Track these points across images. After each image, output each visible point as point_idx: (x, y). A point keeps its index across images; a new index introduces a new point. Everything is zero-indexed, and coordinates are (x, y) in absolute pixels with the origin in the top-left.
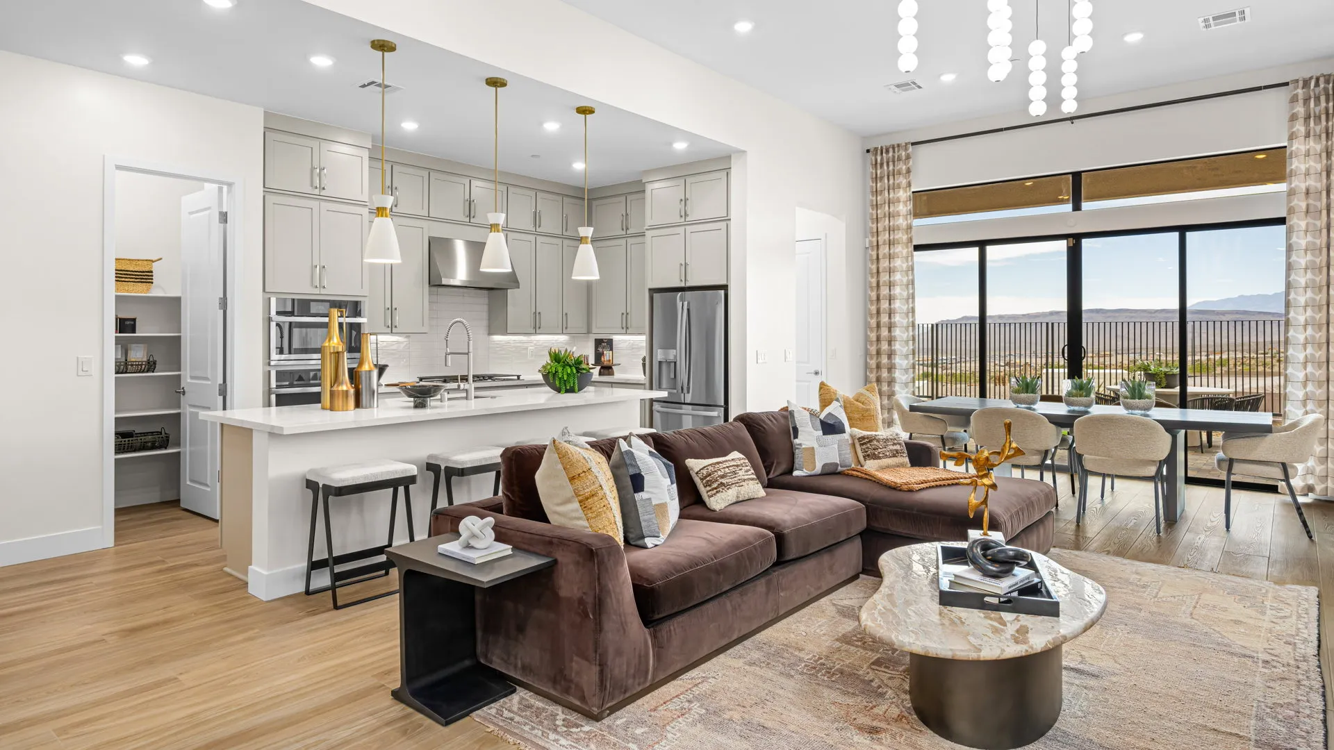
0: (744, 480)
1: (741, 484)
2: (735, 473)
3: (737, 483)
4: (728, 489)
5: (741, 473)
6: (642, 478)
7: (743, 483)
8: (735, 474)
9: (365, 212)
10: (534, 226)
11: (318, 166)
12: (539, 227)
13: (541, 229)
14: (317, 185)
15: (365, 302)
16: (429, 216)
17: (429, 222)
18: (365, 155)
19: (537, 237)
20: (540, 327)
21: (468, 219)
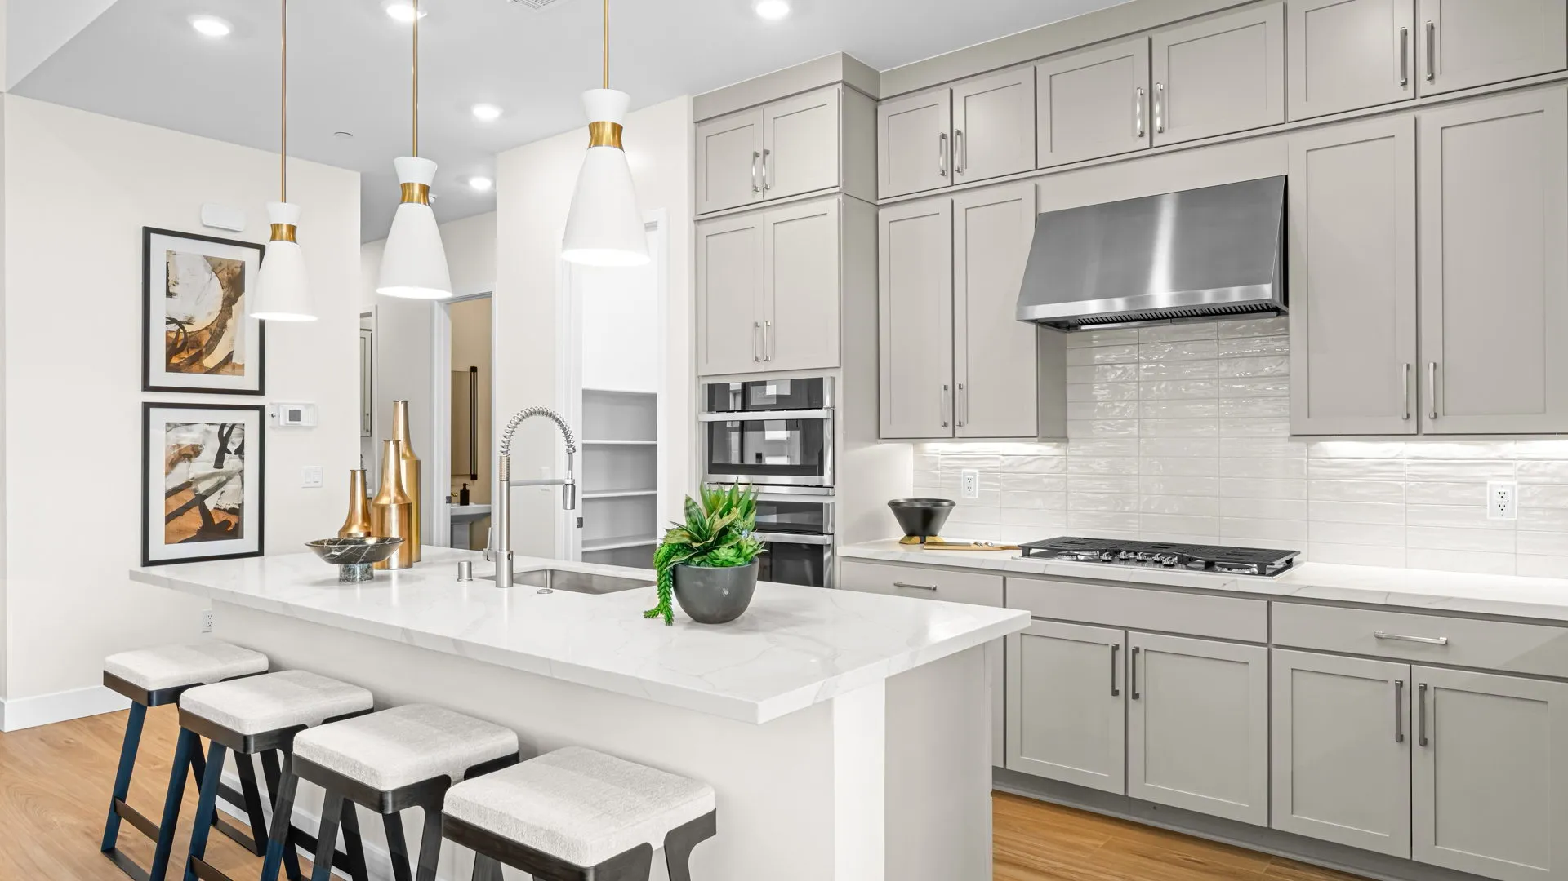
9: (831, 206)
10: (1404, 84)
11: (761, 152)
12: (1431, 78)
13: (1440, 85)
14: (759, 185)
15: (833, 379)
16: (1036, 169)
17: (1039, 181)
18: (831, 98)
19: (1424, 115)
20: (1440, 413)
21: (1145, 142)
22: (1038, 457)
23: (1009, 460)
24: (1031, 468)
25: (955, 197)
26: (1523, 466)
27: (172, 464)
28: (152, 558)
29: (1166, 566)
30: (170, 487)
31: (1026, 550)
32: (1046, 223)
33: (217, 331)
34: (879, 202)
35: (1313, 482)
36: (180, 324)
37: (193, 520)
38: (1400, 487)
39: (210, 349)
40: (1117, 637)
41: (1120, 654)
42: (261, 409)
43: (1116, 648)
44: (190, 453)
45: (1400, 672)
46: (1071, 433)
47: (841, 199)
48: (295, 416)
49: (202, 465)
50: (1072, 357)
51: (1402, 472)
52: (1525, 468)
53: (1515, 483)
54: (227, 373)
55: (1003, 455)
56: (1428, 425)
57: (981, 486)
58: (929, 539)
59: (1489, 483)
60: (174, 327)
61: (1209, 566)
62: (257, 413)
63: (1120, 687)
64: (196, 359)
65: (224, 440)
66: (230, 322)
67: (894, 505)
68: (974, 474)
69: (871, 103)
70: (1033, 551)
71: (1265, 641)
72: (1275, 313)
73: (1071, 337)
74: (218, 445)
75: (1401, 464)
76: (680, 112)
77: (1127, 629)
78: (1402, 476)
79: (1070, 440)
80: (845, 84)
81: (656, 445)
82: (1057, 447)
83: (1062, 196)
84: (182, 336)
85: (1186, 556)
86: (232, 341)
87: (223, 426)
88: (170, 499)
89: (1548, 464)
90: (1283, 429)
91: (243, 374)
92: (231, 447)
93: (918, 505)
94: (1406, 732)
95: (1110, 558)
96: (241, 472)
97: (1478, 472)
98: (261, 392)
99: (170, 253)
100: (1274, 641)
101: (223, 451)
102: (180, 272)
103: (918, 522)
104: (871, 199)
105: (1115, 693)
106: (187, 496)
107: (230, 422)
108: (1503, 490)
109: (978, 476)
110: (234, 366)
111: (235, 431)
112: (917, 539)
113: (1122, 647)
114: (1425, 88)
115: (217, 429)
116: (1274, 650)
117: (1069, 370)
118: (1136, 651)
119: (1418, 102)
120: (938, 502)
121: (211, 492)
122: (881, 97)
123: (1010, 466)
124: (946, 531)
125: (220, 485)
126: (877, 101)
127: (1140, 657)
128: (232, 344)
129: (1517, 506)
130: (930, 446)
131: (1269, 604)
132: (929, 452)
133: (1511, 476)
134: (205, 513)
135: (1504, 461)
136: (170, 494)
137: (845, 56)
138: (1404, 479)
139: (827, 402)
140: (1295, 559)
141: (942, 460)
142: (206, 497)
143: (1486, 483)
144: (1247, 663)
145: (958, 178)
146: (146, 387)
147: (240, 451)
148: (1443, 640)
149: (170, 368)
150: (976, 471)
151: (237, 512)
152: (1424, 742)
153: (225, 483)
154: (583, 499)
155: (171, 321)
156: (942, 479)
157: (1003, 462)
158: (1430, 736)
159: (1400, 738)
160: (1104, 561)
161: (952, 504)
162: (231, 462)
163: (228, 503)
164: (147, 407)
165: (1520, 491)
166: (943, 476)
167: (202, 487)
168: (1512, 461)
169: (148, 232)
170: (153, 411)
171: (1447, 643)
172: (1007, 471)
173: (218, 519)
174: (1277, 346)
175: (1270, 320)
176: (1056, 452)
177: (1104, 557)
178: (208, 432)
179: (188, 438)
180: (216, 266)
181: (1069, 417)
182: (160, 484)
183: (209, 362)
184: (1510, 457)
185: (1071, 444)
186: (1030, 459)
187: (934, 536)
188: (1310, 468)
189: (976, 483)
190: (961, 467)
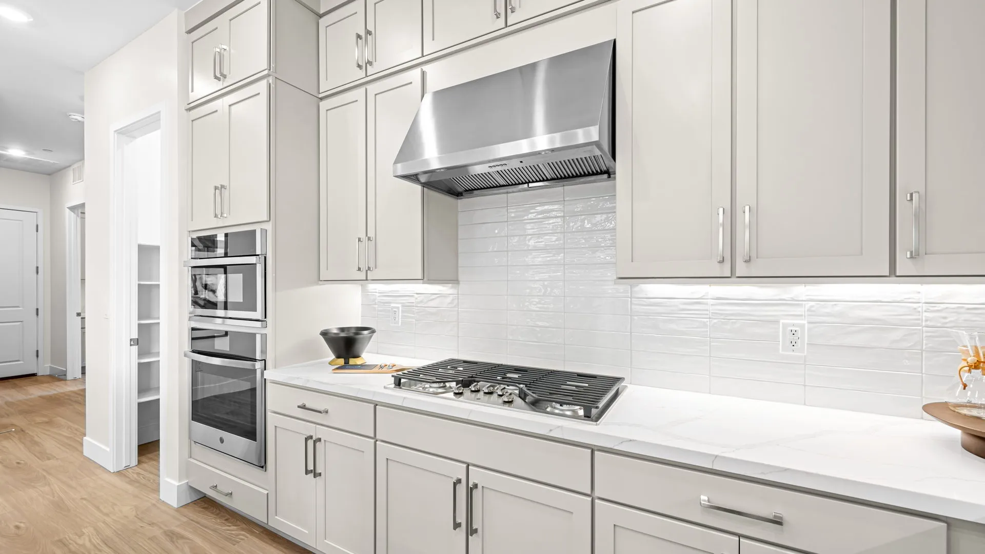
14: (218, 75)
16: (422, 56)
17: (425, 67)
20: (753, 256)
21: (501, 23)
22: (439, 295)
23: (421, 298)
24: (434, 304)
25: (368, 87)
26: (812, 306)
29: (504, 403)
34: (321, 96)
35: (636, 318)
40: (460, 471)
41: (461, 489)
43: (459, 481)
46: (461, 278)
47: (271, 81)
50: (463, 218)
51: (707, 310)
52: (813, 309)
53: (805, 322)
55: (417, 294)
56: (741, 269)
57: (403, 317)
58: (352, 361)
59: (782, 321)
63: (462, 520)
67: (325, 334)
68: (398, 308)
70: (402, 381)
71: (589, 491)
72: (606, 176)
75: (707, 304)
77: (468, 465)
78: (707, 314)
79: (461, 282)
81: (159, 285)
82: (452, 288)
89: (835, 305)
90: (611, 273)
93: (342, 334)
95: (461, 391)
97: (771, 311)
100: (597, 493)
103: (343, 347)
108: (794, 329)
109: (400, 309)
112: (343, 361)
113: (463, 481)
116: (597, 501)
118: (475, 487)
120: (359, 332)
123: (421, 302)
124: (367, 356)
126: (318, 15)
127: (477, 494)
129: (806, 341)
130: (371, 287)
131: (593, 455)
132: (370, 291)
133: (802, 315)
135: (795, 302)
138: (708, 316)
139: (259, 250)
141: (379, 296)
143: (777, 322)
144: (572, 513)
145: (370, 72)
150: (400, 305)
156: (378, 311)
157: (416, 299)
160: (456, 394)
161: (375, 331)
165: (809, 330)
166: (380, 309)
168: (804, 303)
172: (419, 305)
174: (609, 205)
176: (450, 291)
181: (460, 264)
184: (801, 299)
185: (461, 285)
186: (434, 297)
187: (357, 356)
188: (633, 307)
189: (400, 314)
190: (390, 303)
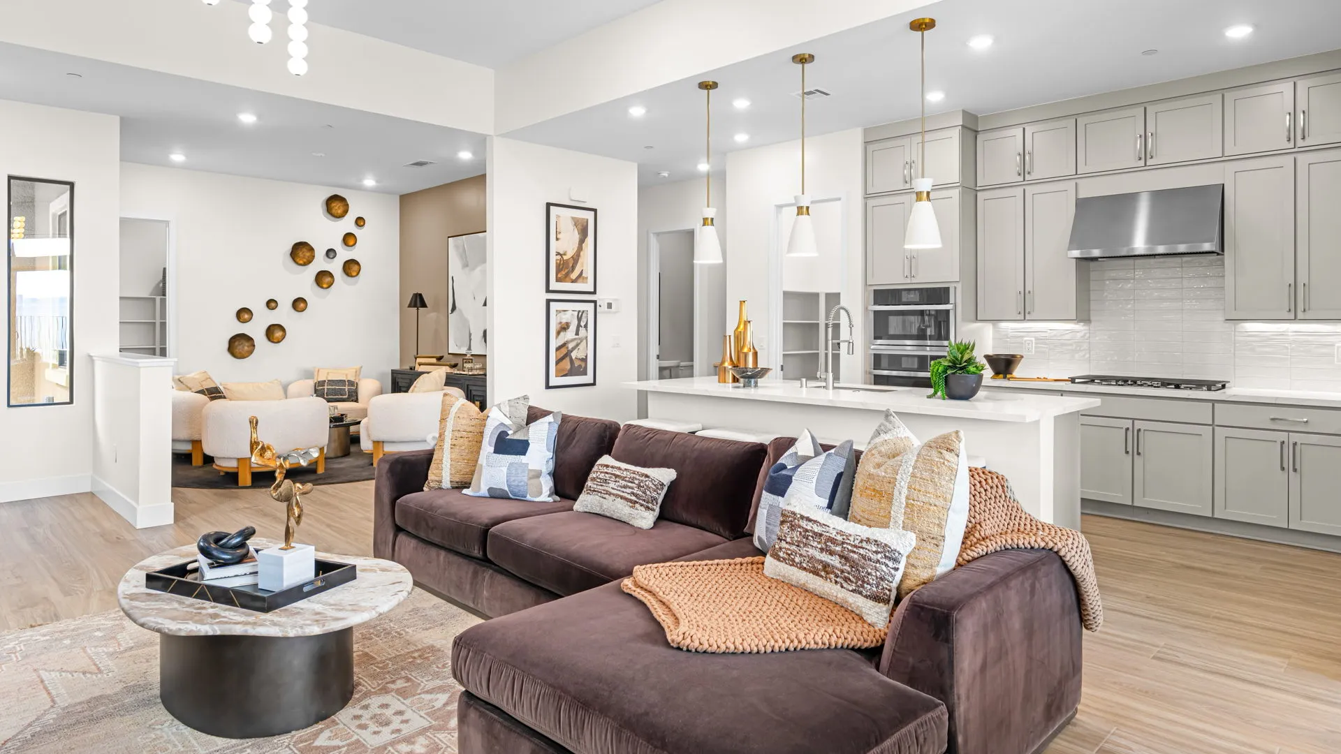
0: (610, 494)
1: (605, 496)
2: (606, 481)
3: (601, 493)
4: (587, 493)
5: (612, 485)
6: (528, 444)
7: (607, 496)
8: (606, 483)
9: (955, 193)
10: (1289, 140)
11: (909, 161)
12: (1304, 138)
13: (1308, 142)
14: (908, 179)
15: (955, 288)
16: (1076, 174)
17: (1078, 181)
18: (955, 134)
19: (1299, 157)
20: (1307, 309)
21: (1142, 163)
22: (1073, 331)
23: (1055, 332)
24: (1067, 337)
25: (1026, 188)
27: (558, 333)
28: (550, 385)
29: (1155, 387)
30: (557, 346)
31: (1073, 380)
32: (1082, 205)
33: (576, 258)
34: (978, 188)
35: (1238, 344)
36: (561, 255)
37: (566, 364)
38: (1287, 348)
39: (573, 268)
40: (1128, 424)
41: (1130, 433)
42: (595, 302)
43: (1127, 429)
44: (564, 328)
45: (1283, 437)
46: (1092, 318)
47: (960, 189)
48: (610, 306)
49: (570, 335)
50: (1093, 275)
51: (1288, 339)
54: (580, 282)
55: (1050, 330)
56: (1300, 315)
57: (1036, 347)
58: (1008, 376)
59: (1337, 345)
60: (559, 257)
61: (1177, 387)
62: (593, 304)
63: (1130, 449)
64: (567, 275)
65: (579, 319)
66: (582, 253)
67: (988, 357)
68: (1031, 341)
69: (974, 134)
70: (1077, 381)
71: (1211, 423)
72: (1216, 256)
73: (1092, 264)
74: (577, 323)
75: (1287, 335)
76: (857, 136)
77: (1134, 419)
79: (1090, 322)
80: (963, 126)
82: (1084, 325)
83: (1091, 189)
84: (562, 262)
85: (1165, 383)
86: (582, 264)
87: (579, 311)
88: (558, 352)
90: (1220, 318)
91: (587, 283)
92: (583, 324)
93: (1003, 357)
94: (1285, 466)
95: (1123, 383)
96: (587, 337)
97: (1331, 339)
98: (594, 293)
99: (558, 216)
100: (1216, 423)
101: (579, 326)
102: (562, 227)
103: (1002, 366)
104: (972, 186)
105: (1127, 452)
106: (564, 351)
107: (582, 309)
109: (1034, 341)
110: (584, 278)
111: (584, 315)
112: (1001, 376)
113: (1131, 429)
114: (1300, 143)
115: (576, 313)
116: (1216, 428)
117: (1091, 282)
118: (1139, 430)
119: (1296, 150)
120: (1013, 356)
121: (573, 349)
122: (979, 130)
123: (1055, 336)
124: (1018, 372)
125: (578, 345)
126: (977, 132)
127: (1141, 434)
128: (582, 266)
130: (1003, 325)
131: (1213, 405)
132: (1002, 328)
134: (572, 361)
136: (558, 349)
137: (964, 111)
138: (1289, 343)
139: (952, 300)
140: (1227, 385)
141: (1011, 332)
142: (572, 352)
143: (1333, 345)
144: (1201, 435)
145: (1027, 177)
146: (548, 291)
147: (586, 326)
148: (1305, 420)
149: (558, 280)
150: (1033, 339)
151: (585, 360)
152: (1295, 470)
153: (580, 343)
154: (784, 355)
155: (558, 254)
156: (1011, 343)
157: (1050, 334)
158: (1298, 467)
159: (1283, 469)
160: (1119, 385)
161: (1022, 357)
162: (582, 331)
163: (581, 355)
164: (548, 302)
166: (1012, 341)
167: (571, 346)
169: (549, 205)
170: (551, 303)
171: (1307, 422)
172: (1052, 339)
173: (577, 364)
174: (1217, 271)
175: (1214, 257)
176: (1082, 328)
177: (1120, 383)
178: (572, 315)
179: (565, 318)
180: (576, 222)
181: (1091, 308)
182: (554, 345)
183: (574, 276)
185: (1093, 323)
186: (1067, 332)
187: (1011, 374)
188: (1237, 338)
189: (1034, 345)
190: (1023, 337)
